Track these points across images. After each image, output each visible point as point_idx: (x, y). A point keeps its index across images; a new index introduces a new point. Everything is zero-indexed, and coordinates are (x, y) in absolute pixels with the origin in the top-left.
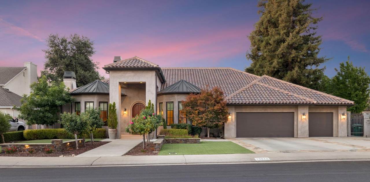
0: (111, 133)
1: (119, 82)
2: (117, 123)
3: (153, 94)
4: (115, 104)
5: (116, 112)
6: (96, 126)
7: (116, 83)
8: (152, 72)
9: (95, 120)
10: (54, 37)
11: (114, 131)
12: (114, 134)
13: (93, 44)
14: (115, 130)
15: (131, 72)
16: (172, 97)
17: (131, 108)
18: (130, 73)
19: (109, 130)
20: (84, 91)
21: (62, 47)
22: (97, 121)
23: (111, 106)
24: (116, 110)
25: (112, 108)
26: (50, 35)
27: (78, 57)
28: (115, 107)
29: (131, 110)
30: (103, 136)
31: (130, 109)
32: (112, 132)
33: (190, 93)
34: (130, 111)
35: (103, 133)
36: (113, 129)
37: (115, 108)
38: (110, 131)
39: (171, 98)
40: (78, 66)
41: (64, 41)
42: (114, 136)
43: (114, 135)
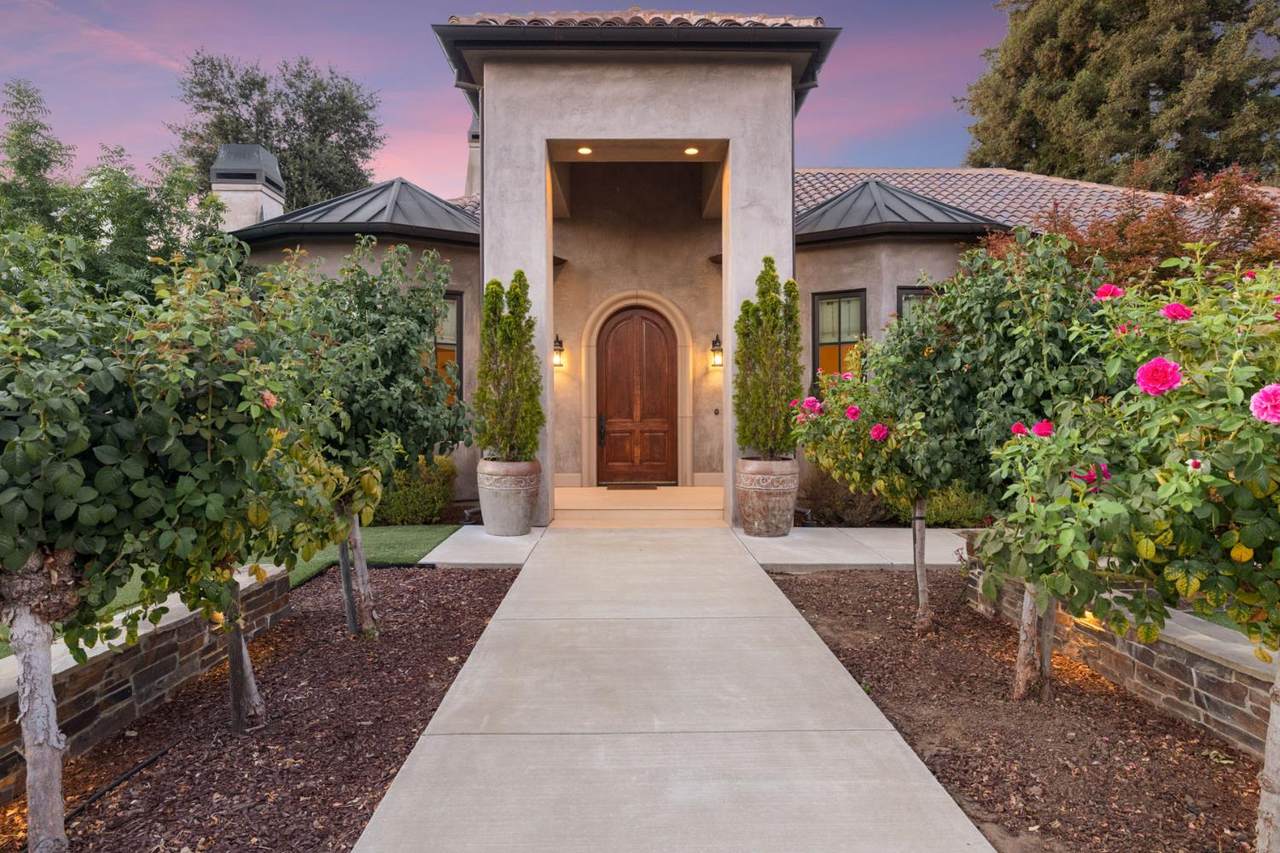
0: (496, 494)
1: (549, 142)
2: (538, 419)
3: (775, 221)
4: (527, 287)
5: (534, 342)
6: (398, 446)
7: (531, 148)
8: (775, 73)
9: (388, 381)
10: (215, 68)
11: (519, 477)
12: (522, 494)
13: (374, 106)
14: (523, 466)
15: (629, 73)
16: (857, 260)
17: (591, 333)
18: (622, 79)
19: (487, 468)
20: (314, 218)
21: (245, 112)
22: (406, 392)
23: (496, 295)
24: (531, 325)
25: (506, 312)
26: (193, 55)
27: (311, 152)
28: (527, 310)
29: (589, 346)
30: (439, 505)
31: (584, 343)
32: (508, 486)
33: (984, 233)
34: (583, 350)
35: (436, 484)
36: (514, 460)
37: (527, 315)
38: (492, 476)
39: (846, 270)
40: (310, 186)
41: (254, 84)
42: (521, 513)
43: (516, 508)
